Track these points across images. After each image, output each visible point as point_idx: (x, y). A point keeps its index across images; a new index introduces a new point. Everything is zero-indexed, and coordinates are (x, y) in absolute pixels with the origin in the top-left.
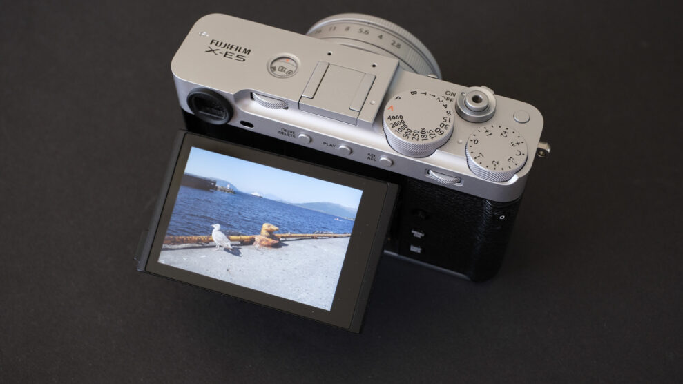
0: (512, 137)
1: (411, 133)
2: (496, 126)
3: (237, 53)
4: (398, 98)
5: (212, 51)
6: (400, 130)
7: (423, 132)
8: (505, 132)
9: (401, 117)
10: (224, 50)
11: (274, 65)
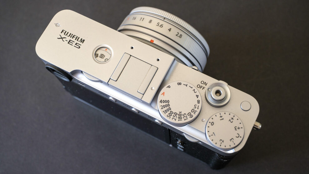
0: (236, 123)
1: (173, 115)
2: (227, 114)
3: (76, 41)
4: (169, 87)
5: (62, 38)
6: (165, 112)
7: (180, 114)
8: (232, 119)
9: (168, 101)
10: (68, 39)
11: (97, 53)
